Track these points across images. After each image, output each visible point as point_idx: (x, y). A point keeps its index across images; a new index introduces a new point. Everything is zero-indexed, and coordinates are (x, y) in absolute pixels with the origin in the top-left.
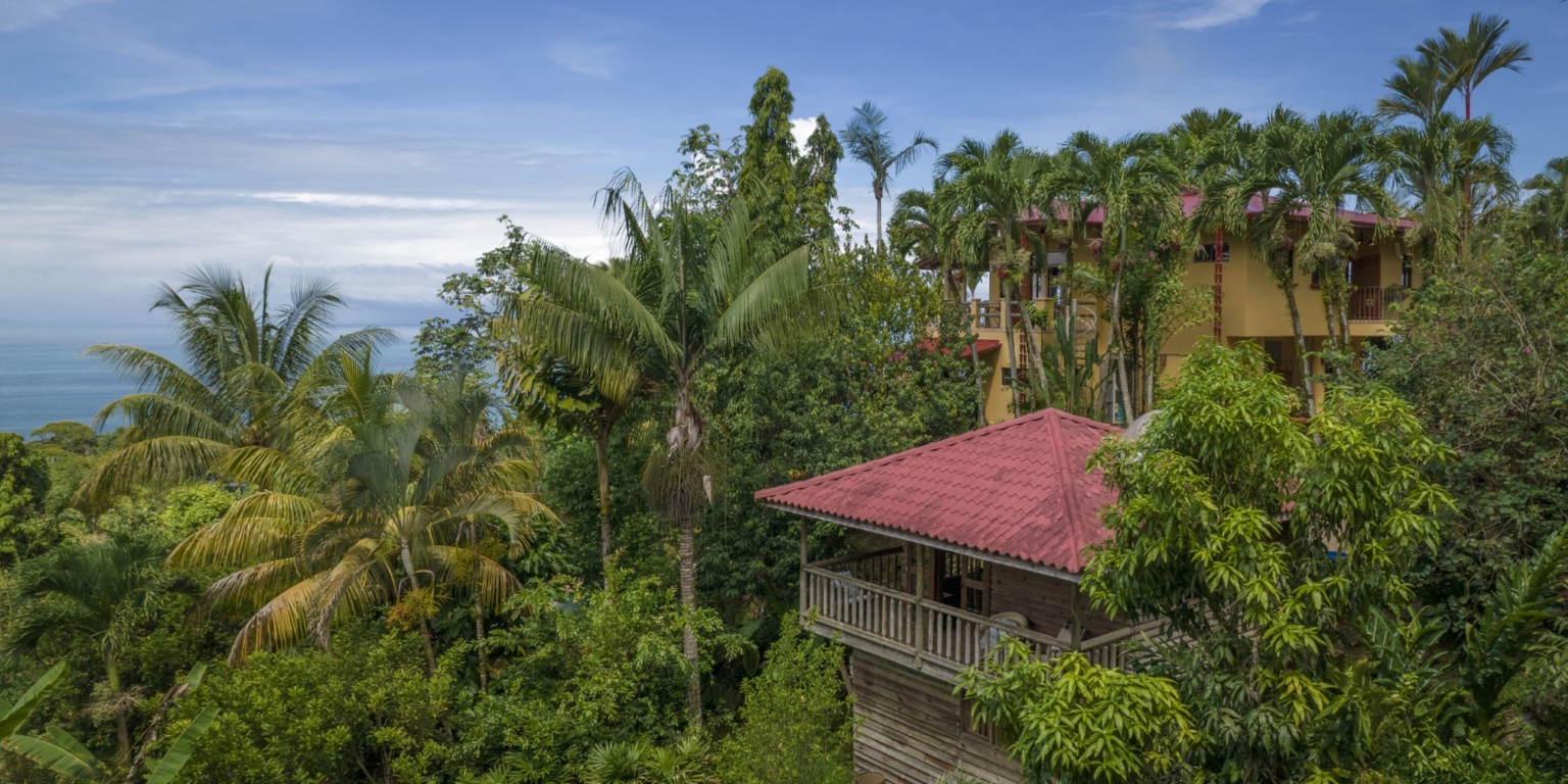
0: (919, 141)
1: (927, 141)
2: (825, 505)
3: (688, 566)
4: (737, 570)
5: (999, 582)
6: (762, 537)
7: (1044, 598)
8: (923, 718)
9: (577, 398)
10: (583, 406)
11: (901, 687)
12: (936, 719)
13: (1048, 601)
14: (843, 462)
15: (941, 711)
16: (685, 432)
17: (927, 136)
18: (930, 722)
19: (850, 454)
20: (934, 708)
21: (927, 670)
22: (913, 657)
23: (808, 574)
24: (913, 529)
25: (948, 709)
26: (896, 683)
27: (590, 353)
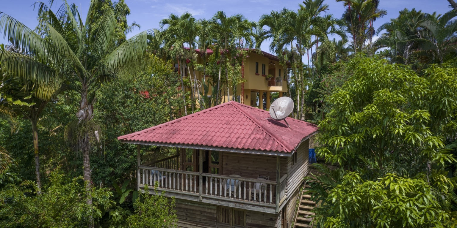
0: (134, 25)
1: (137, 25)
2: (154, 139)
3: (88, 171)
4: (100, 173)
5: (226, 164)
6: (111, 157)
7: (248, 168)
8: (198, 221)
9: (22, 100)
10: (26, 104)
11: (187, 209)
12: (205, 220)
13: (249, 169)
14: (146, 125)
15: (207, 216)
16: (87, 112)
17: (136, 23)
18: (201, 221)
19: (147, 122)
20: (204, 216)
21: (205, 201)
22: (199, 197)
23: (141, 170)
24: (204, 144)
25: (210, 215)
26: (184, 209)
27: (37, 75)
